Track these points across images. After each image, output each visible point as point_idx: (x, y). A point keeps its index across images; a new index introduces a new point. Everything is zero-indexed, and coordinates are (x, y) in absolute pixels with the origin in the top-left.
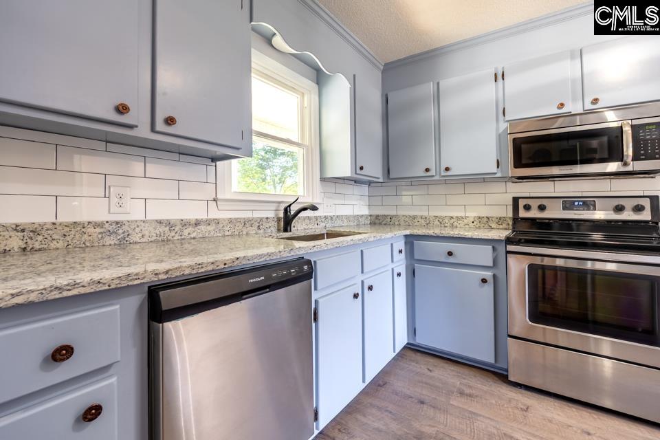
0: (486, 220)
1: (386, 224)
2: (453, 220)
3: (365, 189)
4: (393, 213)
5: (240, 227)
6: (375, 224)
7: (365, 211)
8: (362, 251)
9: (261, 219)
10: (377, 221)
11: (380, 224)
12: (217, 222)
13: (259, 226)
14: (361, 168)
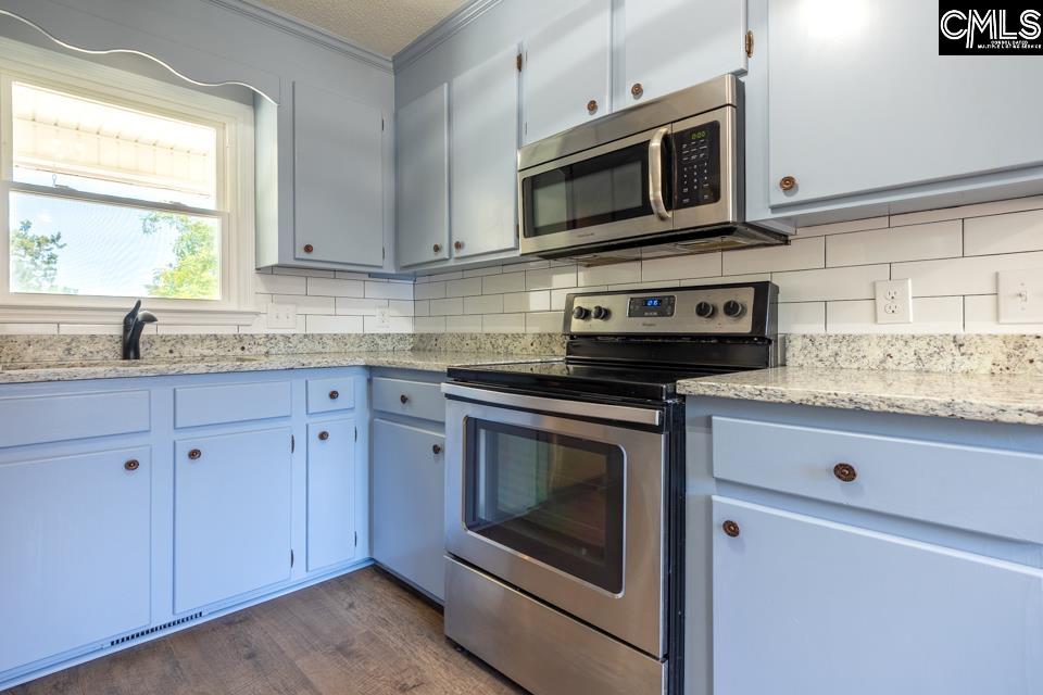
0: (547, 339)
1: (430, 350)
2: (508, 341)
3: (405, 289)
4: (440, 329)
6: (419, 350)
7: (406, 328)
10: (421, 346)
11: (424, 350)
13: (69, 350)
14: (308, 249)
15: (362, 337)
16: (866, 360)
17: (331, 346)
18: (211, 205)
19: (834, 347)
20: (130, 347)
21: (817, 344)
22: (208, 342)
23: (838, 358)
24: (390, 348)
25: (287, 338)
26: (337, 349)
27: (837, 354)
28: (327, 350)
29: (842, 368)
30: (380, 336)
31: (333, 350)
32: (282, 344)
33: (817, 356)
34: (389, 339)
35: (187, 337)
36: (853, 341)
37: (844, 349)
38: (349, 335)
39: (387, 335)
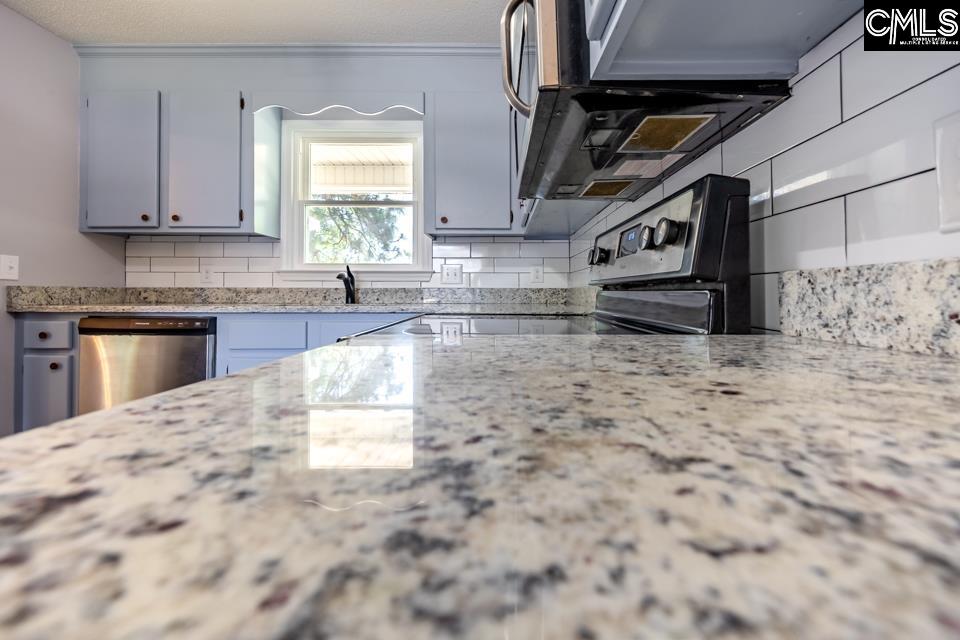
5: (303, 296)
7: (560, 283)
8: (307, 324)
9: (328, 290)
12: (278, 291)
13: (325, 296)
14: (444, 220)
15: (515, 291)
16: (902, 328)
17: (489, 299)
18: (409, 198)
19: (845, 295)
20: (351, 296)
21: (818, 289)
22: (399, 293)
23: (853, 321)
24: (542, 301)
25: (454, 292)
26: (493, 301)
27: (850, 312)
28: (485, 301)
29: (859, 345)
30: (533, 291)
31: (490, 301)
32: (449, 296)
33: (820, 316)
34: (542, 293)
35: (387, 290)
36: (876, 282)
37: (862, 300)
38: (505, 289)
39: (539, 290)
